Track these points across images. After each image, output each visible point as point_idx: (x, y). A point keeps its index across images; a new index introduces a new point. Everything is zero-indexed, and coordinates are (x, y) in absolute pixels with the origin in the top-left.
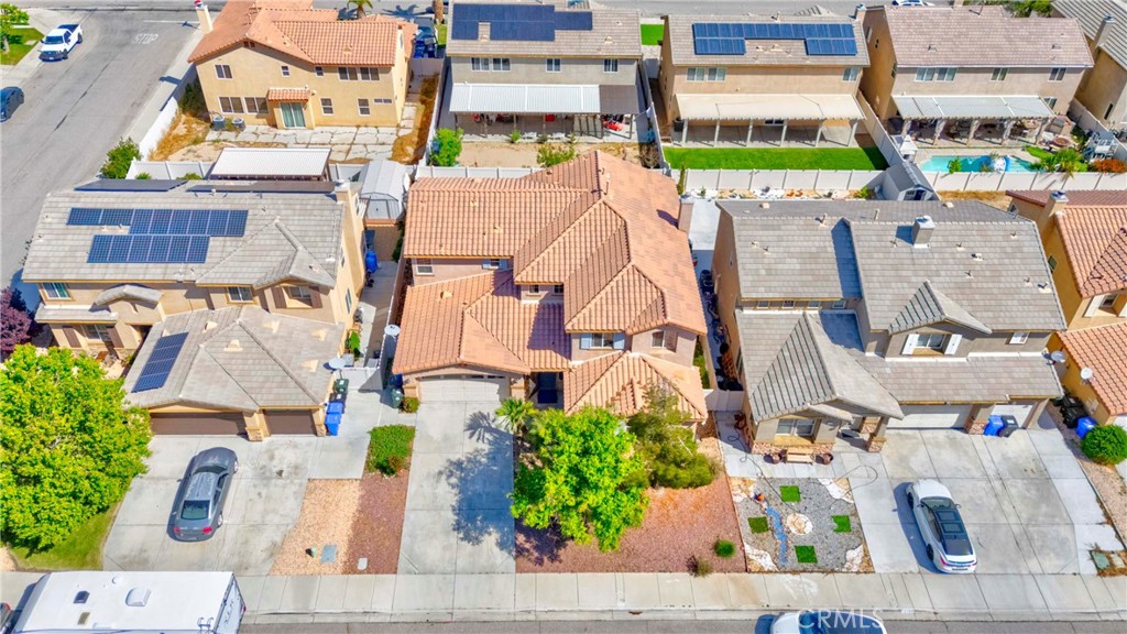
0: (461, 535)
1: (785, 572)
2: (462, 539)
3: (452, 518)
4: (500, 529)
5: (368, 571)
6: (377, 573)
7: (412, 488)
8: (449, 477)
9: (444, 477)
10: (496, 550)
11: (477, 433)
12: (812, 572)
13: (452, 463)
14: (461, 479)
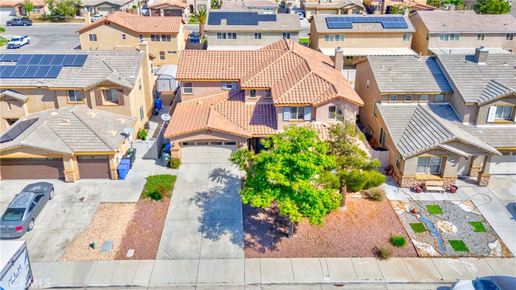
0: (205, 234)
1: (447, 257)
2: (205, 237)
3: (199, 224)
4: (232, 231)
5: (134, 258)
6: (140, 259)
7: (171, 208)
8: (197, 201)
9: (194, 201)
10: (230, 244)
11: (217, 178)
12: (468, 257)
13: (200, 194)
14: (205, 202)
